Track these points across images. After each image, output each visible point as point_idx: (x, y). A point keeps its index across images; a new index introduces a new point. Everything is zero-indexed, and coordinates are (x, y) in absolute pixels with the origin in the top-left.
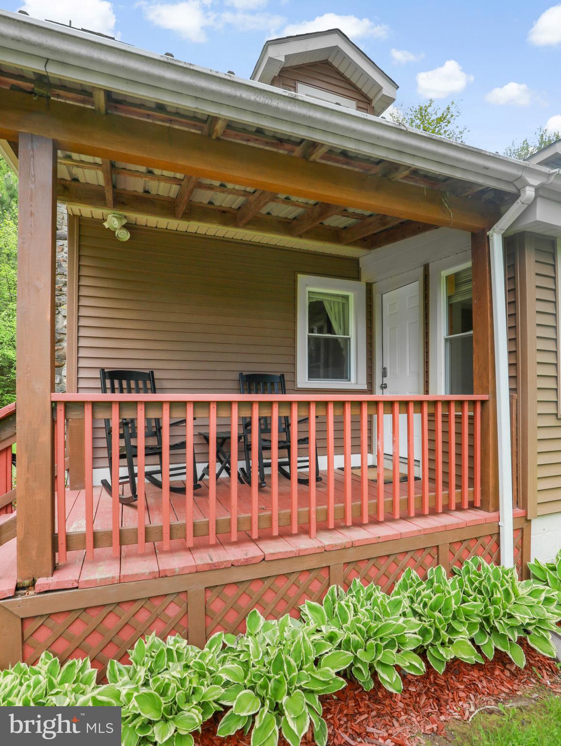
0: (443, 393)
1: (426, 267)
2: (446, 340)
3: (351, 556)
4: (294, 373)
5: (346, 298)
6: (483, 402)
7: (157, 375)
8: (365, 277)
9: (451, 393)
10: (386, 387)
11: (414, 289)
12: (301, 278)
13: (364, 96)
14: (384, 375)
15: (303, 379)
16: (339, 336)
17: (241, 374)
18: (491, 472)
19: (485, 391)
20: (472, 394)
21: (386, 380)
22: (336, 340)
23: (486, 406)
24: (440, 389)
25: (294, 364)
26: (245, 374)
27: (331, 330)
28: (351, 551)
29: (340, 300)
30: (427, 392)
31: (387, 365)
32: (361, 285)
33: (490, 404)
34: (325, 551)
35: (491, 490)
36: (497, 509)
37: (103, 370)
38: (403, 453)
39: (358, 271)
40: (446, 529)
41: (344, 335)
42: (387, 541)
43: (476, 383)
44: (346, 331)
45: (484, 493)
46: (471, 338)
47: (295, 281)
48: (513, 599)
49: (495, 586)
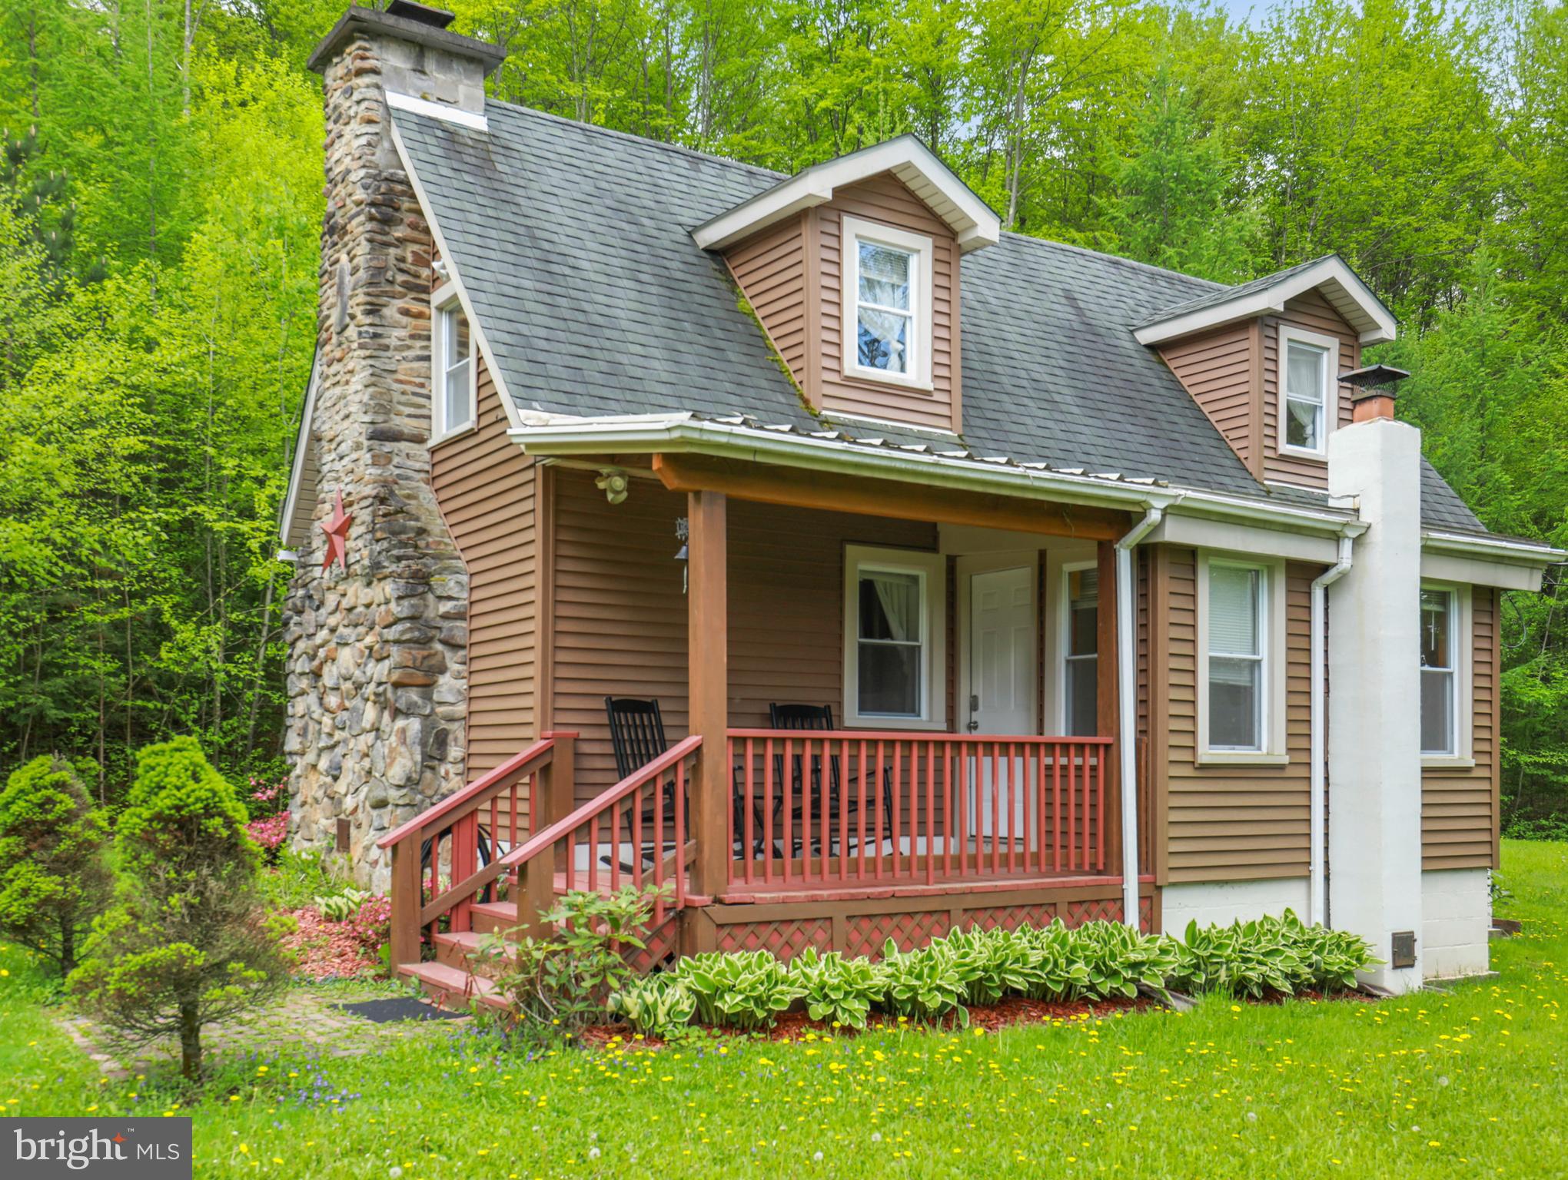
0: (1063, 734)
1: (1042, 555)
2: (1068, 662)
3: (971, 902)
4: (840, 704)
5: (915, 579)
6: (1107, 746)
7: (663, 706)
8: (946, 547)
9: (1075, 734)
10: (976, 728)
11: (1022, 578)
12: (851, 550)
13: (946, 226)
14: (974, 706)
15: (851, 714)
16: (900, 642)
17: (773, 706)
18: (1115, 829)
19: (1109, 733)
20: (1096, 735)
21: (975, 716)
22: (894, 647)
23: (1110, 751)
24: (1059, 728)
25: (840, 690)
26: (778, 704)
27: (887, 633)
28: (970, 897)
29: (903, 582)
30: (1041, 733)
31: (979, 691)
32: (939, 560)
33: (1114, 748)
34: (947, 894)
35: (1115, 849)
36: (1121, 873)
37: (609, 698)
38: (1003, 832)
39: (936, 537)
40: (1064, 887)
41: (908, 639)
42: (1004, 891)
43: (1099, 724)
44: (912, 633)
45: (1106, 855)
46: (1095, 661)
47: (842, 557)
48: (1130, 947)
49: (1112, 934)
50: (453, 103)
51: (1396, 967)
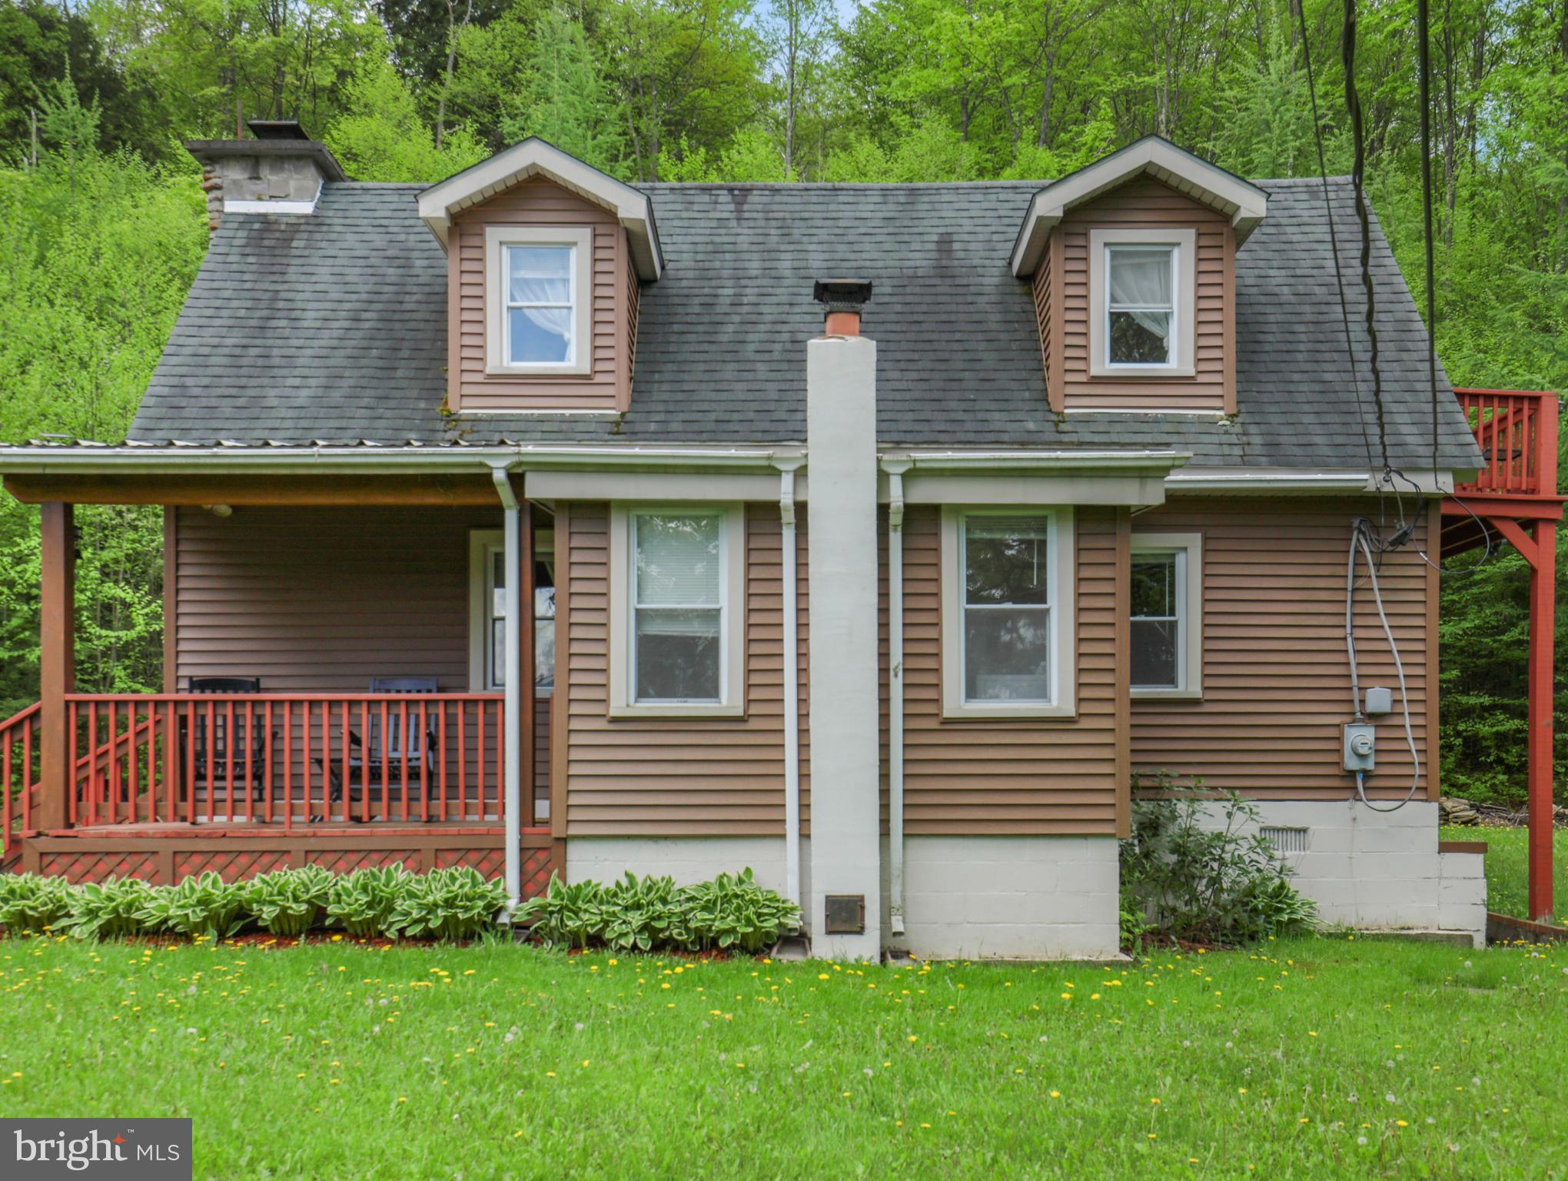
28: (312, 840)
50: (285, 197)
51: (829, 932)
